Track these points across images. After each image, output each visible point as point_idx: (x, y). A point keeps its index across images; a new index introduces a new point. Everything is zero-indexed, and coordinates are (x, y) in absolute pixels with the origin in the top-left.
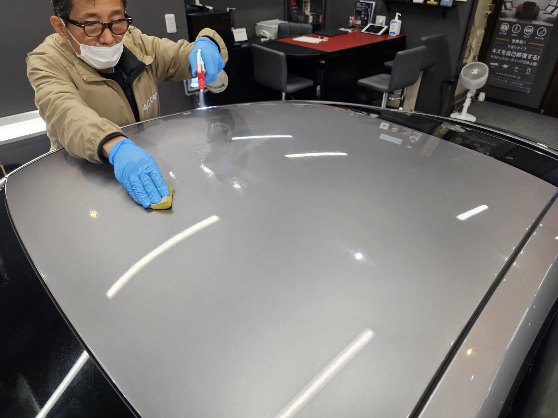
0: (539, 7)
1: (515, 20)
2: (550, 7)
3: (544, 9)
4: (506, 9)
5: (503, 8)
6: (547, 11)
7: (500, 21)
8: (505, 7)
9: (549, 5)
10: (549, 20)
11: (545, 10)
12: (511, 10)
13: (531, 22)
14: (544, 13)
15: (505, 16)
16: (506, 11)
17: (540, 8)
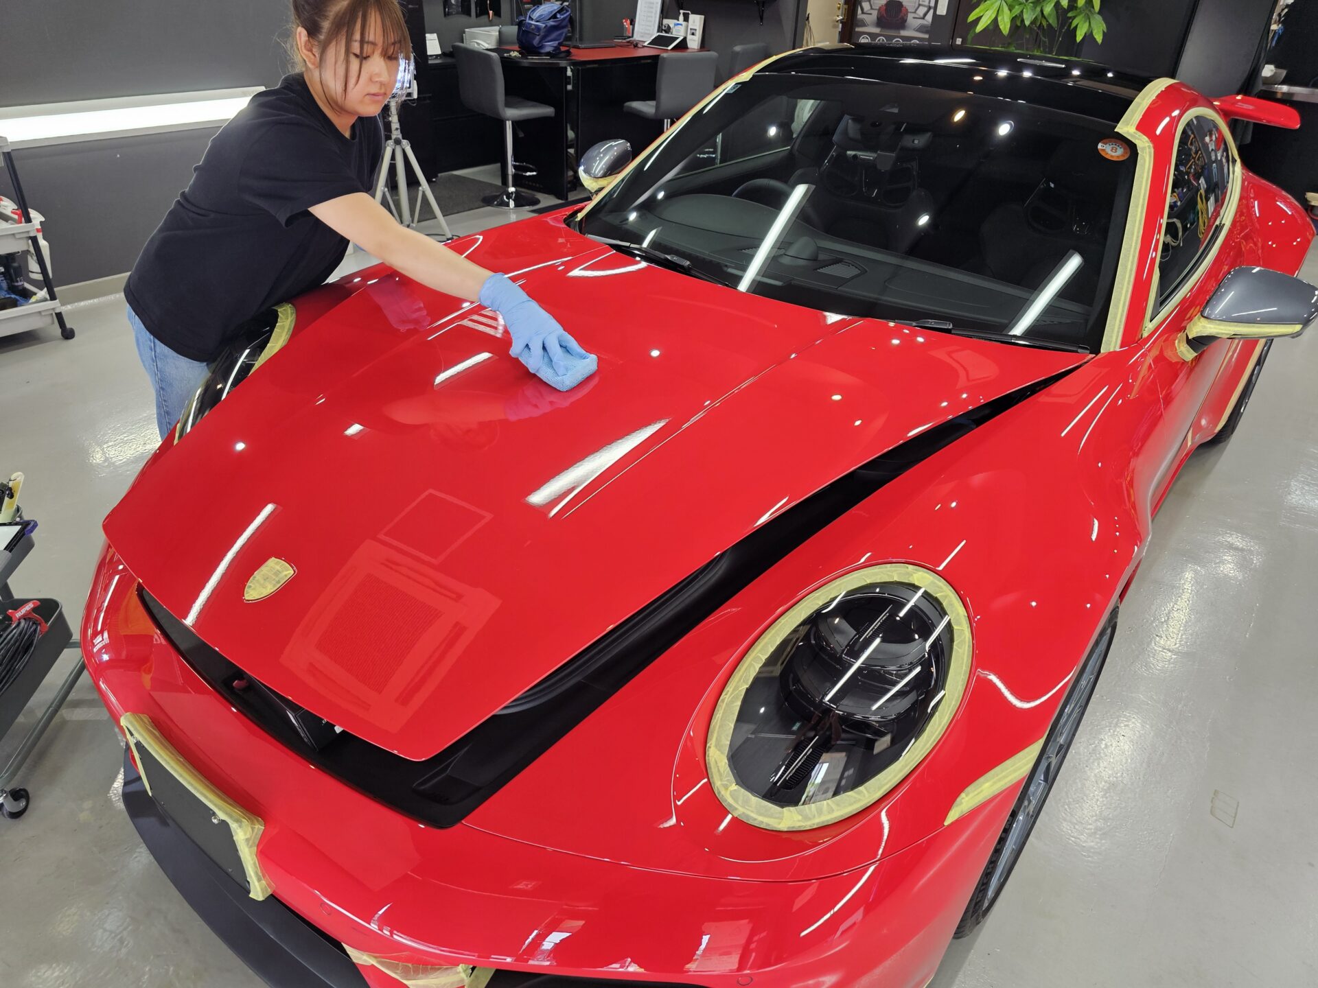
0: (908, 8)
1: (877, 30)
2: (921, 7)
3: (913, 11)
4: (863, 13)
5: (859, 11)
6: (918, 15)
7: (858, 32)
8: (862, 9)
9: (920, 5)
10: (921, 29)
11: (915, 12)
12: (871, 14)
13: (899, 33)
14: (914, 18)
15: (863, 24)
16: (864, 16)
17: (909, 10)
